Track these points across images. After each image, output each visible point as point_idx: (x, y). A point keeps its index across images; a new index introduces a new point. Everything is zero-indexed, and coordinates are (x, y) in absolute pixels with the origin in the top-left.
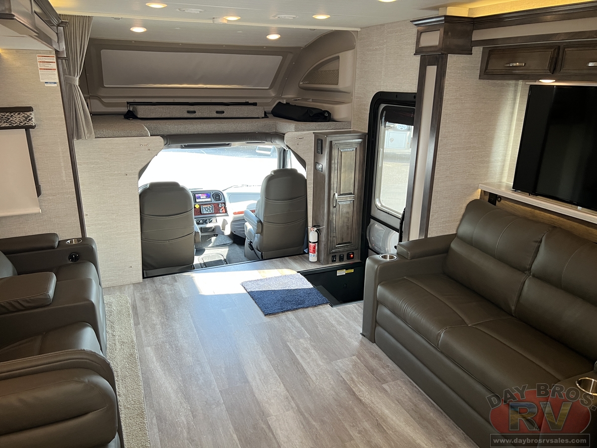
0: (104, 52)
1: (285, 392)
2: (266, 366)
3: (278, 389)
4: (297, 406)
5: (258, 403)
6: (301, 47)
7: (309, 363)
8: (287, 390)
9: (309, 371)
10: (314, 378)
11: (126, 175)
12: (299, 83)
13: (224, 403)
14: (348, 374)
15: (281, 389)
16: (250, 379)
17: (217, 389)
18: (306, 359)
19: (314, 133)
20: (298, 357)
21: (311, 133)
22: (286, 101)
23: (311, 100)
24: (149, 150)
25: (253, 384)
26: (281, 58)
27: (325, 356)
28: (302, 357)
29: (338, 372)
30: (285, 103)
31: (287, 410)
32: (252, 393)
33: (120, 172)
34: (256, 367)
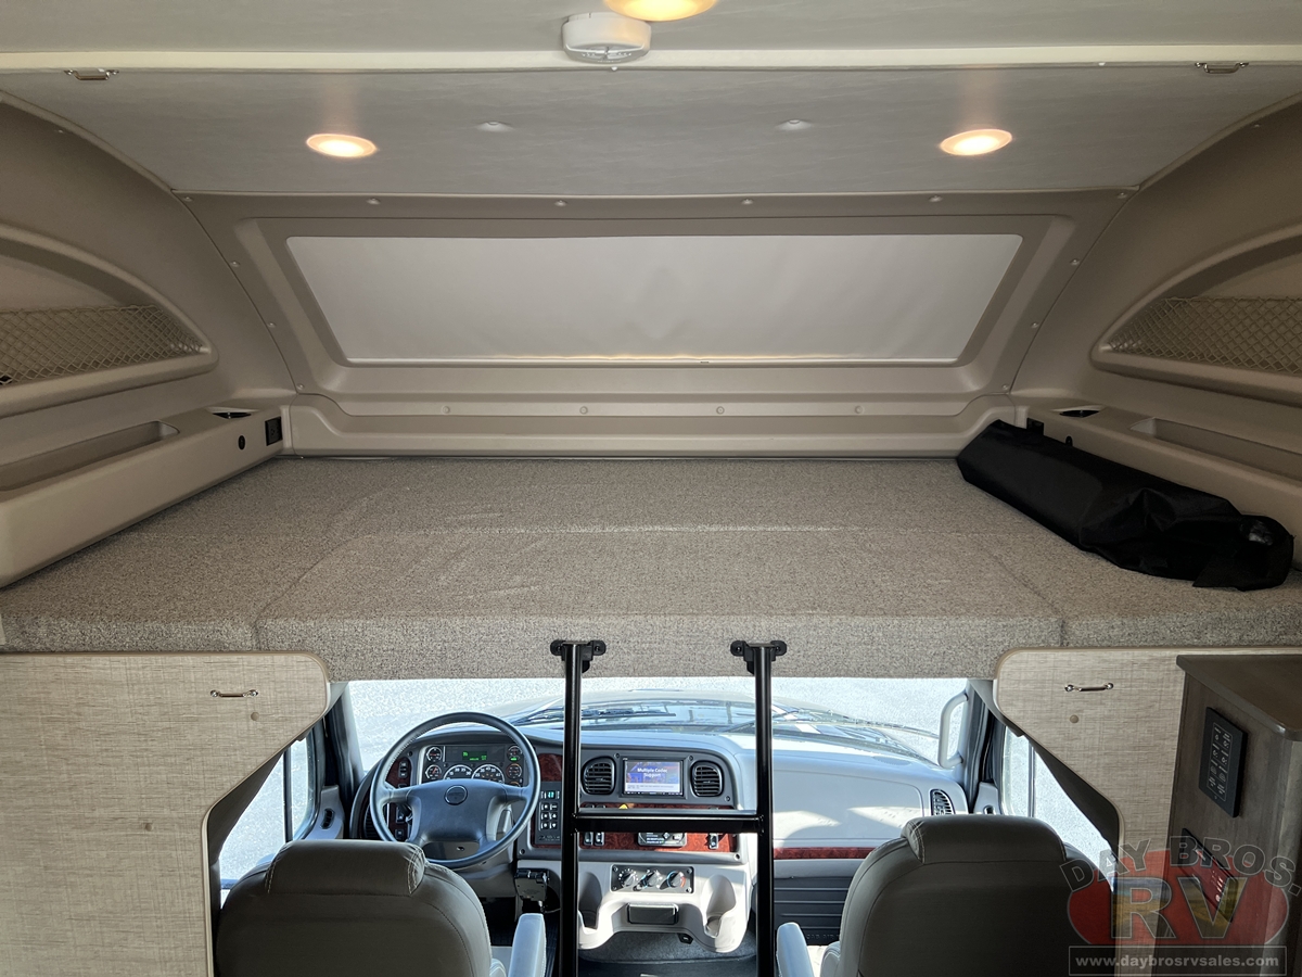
0: (299, 246)
6: (1117, 192)
11: (147, 827)
12: (1095, 344)
19: (1181, 661)
21: (1163, 660)
22: (1029, 413)
23: (1149, 428)
24: (254, 717)
26: (1011, 242)
30: (1022, 424)
33: (117, 813)
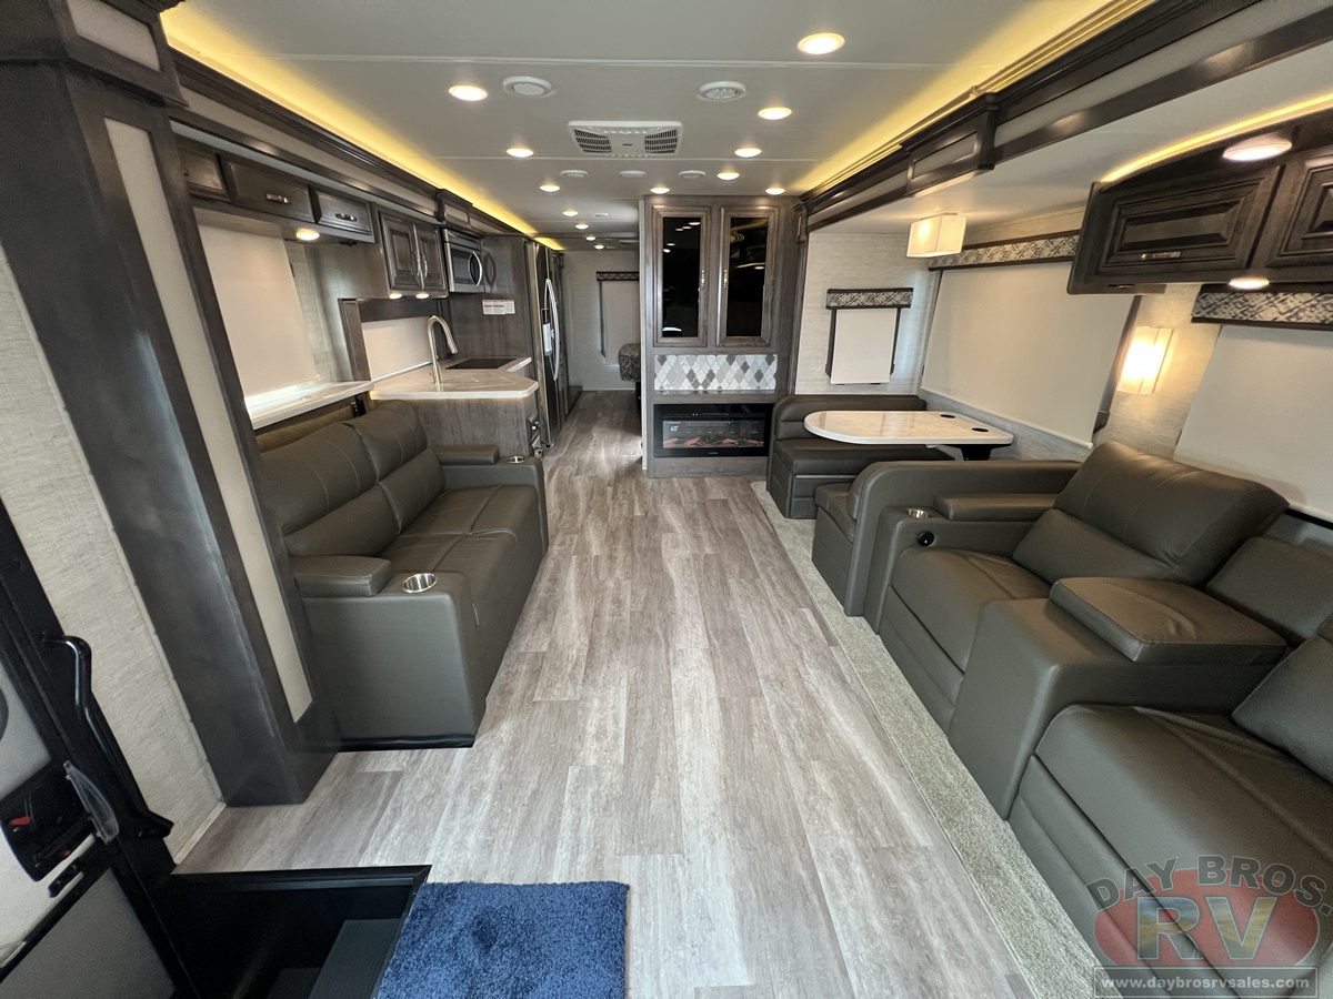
1: (673, 671)
2: (684, 723)
3: (681, 677)
4: (667, 651)
5: (714, 667)
7: (614, 707)
8: (669, 673)
9: (624, 692)
10: (624, 682)
13: (758, 678)
14: (573, 677)
15: (677, 675)
16: (716, 704)
17: (768, 700)
18: (614, 715)
20: (623, 724)
25: (713, 695)
27: (580, 712)
28: (616, 722)
29: (584, 681)
31: (682, 650)
32: (718, 682)
34: (701, 725)
